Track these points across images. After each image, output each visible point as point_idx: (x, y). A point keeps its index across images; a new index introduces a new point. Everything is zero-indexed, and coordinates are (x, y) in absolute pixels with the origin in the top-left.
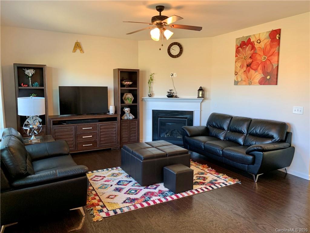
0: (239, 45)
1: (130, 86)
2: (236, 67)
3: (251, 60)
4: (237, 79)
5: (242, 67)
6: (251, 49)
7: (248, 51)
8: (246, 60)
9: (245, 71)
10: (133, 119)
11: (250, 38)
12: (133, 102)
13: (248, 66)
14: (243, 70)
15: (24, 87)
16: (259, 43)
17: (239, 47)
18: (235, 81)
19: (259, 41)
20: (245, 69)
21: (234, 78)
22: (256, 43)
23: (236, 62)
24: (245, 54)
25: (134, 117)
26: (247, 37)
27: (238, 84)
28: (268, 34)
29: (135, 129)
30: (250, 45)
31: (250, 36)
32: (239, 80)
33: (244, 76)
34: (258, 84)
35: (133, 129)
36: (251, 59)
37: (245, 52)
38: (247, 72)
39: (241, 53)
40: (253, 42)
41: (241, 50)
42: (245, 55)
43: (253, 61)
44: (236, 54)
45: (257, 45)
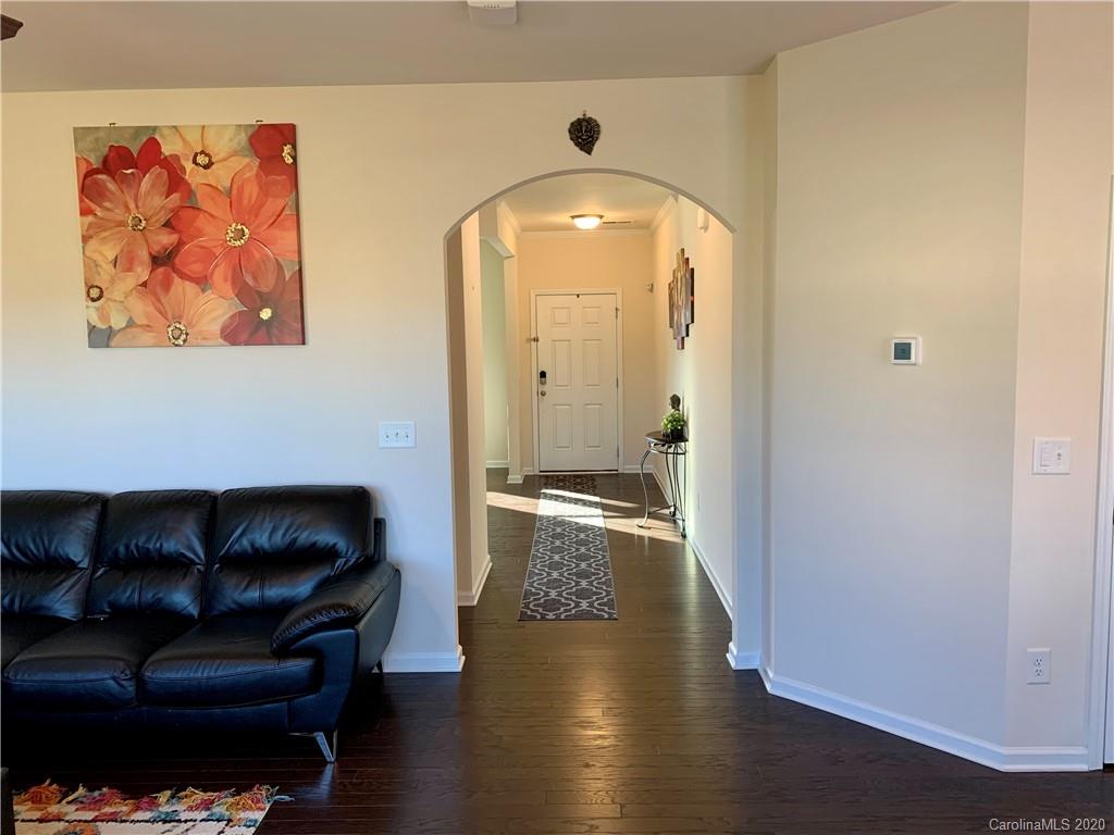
0: (96, 163)
2: (90, 265)
3: (174, 238)
4: (104, 317)
5: (124, 262)
6: (165, 188)
7: (150, 194)
8: (144, 235)
9: (144, 284)
11: (157, 137)
13: (156, 261)
14: (131, 281)
16: (206, 167)
17: (97, 171)
18: (92, 329)
19: (202, 159)
20: (142, 272)
21: (82, 313)
22: (189, 166)
23: (85, 239)
24: (137, 207)
26: (138, 130)
27: (112, 344)
28: (243, 137)
30: (156, 170)
31: (155, 129)
32: (118, 321)
33: (140, 308)
34: (222, 341)
36: (171, 233)
37: (136, 201)
38: (159, 290)
39: (110, 201)
40: (176, 158)
41: (111, 186)
42: (134, 212)
43: (181, 243)
44: (81, 201)
45: (194, 176)
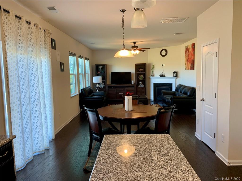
0: (186, 50)
1: (142, 71)
3: (188, 58)
5: (186, 61)
6: (188, 52)
10: (143, 87)
12: (143, 79)
15: (99, 73)
22: (189, 49)
25: (144, 86)
26: (187, 46)
29: (144, 92)
32: (186, 67)
35: (143, 92)
38: (188, 63)
39: (186, 54)
